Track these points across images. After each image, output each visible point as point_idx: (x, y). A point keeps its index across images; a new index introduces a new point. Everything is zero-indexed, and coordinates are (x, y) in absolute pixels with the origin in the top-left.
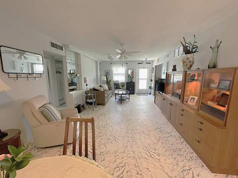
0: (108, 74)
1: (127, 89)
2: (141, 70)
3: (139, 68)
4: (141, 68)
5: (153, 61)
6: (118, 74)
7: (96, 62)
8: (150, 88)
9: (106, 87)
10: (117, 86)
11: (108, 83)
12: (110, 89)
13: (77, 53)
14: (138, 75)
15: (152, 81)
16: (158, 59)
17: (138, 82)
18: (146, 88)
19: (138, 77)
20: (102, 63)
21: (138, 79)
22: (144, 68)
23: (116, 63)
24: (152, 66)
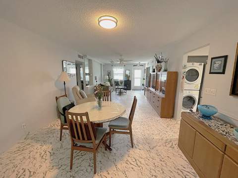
0: (109, 74)
1: (125, 85)
2: (136, 71)
3: (134, 69)
4: (136, 69)
5: (145, 64)
6: (117, 74)
7: (101, 64)
8: (143, 85)
9: (108, 84)
10: (117, 83)
11: (110, 80)
12: (111, 85)
13: (90, 60)
14: (134, 75)
15: (144, 79)
16: (148, 63)
17: (134, 80)
18: (140, 85)
19: (134, 76)
20: (105, 65)
21: (134, 78)
22: (138, 69)
23: (116, 65)
24: (145, 67)
